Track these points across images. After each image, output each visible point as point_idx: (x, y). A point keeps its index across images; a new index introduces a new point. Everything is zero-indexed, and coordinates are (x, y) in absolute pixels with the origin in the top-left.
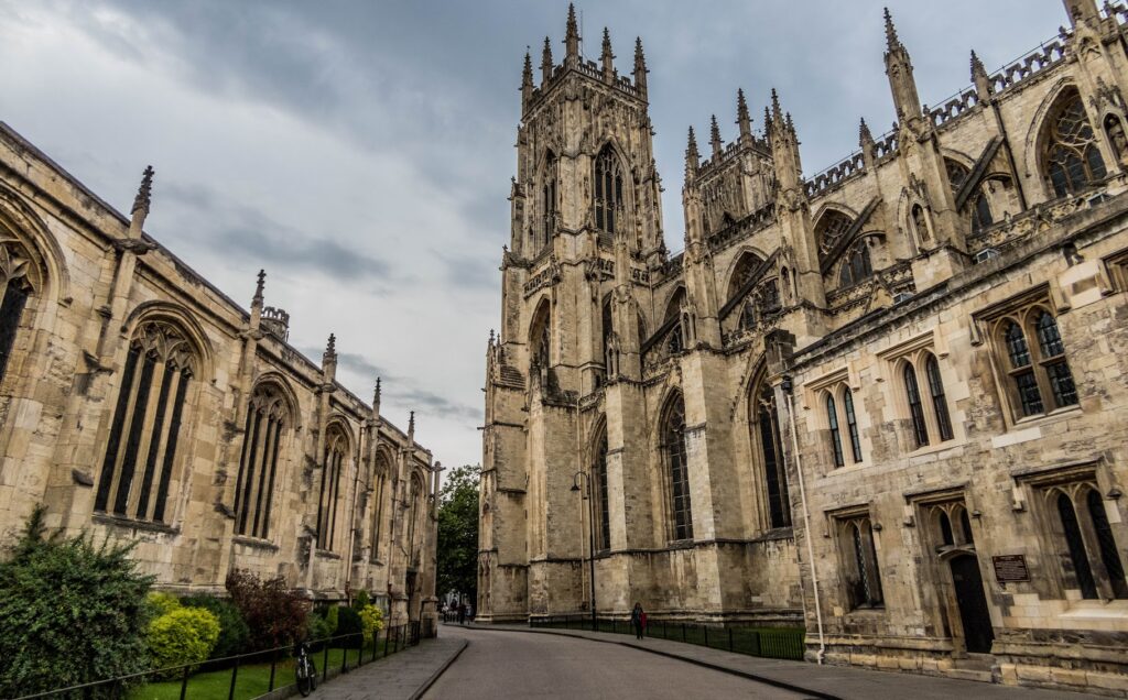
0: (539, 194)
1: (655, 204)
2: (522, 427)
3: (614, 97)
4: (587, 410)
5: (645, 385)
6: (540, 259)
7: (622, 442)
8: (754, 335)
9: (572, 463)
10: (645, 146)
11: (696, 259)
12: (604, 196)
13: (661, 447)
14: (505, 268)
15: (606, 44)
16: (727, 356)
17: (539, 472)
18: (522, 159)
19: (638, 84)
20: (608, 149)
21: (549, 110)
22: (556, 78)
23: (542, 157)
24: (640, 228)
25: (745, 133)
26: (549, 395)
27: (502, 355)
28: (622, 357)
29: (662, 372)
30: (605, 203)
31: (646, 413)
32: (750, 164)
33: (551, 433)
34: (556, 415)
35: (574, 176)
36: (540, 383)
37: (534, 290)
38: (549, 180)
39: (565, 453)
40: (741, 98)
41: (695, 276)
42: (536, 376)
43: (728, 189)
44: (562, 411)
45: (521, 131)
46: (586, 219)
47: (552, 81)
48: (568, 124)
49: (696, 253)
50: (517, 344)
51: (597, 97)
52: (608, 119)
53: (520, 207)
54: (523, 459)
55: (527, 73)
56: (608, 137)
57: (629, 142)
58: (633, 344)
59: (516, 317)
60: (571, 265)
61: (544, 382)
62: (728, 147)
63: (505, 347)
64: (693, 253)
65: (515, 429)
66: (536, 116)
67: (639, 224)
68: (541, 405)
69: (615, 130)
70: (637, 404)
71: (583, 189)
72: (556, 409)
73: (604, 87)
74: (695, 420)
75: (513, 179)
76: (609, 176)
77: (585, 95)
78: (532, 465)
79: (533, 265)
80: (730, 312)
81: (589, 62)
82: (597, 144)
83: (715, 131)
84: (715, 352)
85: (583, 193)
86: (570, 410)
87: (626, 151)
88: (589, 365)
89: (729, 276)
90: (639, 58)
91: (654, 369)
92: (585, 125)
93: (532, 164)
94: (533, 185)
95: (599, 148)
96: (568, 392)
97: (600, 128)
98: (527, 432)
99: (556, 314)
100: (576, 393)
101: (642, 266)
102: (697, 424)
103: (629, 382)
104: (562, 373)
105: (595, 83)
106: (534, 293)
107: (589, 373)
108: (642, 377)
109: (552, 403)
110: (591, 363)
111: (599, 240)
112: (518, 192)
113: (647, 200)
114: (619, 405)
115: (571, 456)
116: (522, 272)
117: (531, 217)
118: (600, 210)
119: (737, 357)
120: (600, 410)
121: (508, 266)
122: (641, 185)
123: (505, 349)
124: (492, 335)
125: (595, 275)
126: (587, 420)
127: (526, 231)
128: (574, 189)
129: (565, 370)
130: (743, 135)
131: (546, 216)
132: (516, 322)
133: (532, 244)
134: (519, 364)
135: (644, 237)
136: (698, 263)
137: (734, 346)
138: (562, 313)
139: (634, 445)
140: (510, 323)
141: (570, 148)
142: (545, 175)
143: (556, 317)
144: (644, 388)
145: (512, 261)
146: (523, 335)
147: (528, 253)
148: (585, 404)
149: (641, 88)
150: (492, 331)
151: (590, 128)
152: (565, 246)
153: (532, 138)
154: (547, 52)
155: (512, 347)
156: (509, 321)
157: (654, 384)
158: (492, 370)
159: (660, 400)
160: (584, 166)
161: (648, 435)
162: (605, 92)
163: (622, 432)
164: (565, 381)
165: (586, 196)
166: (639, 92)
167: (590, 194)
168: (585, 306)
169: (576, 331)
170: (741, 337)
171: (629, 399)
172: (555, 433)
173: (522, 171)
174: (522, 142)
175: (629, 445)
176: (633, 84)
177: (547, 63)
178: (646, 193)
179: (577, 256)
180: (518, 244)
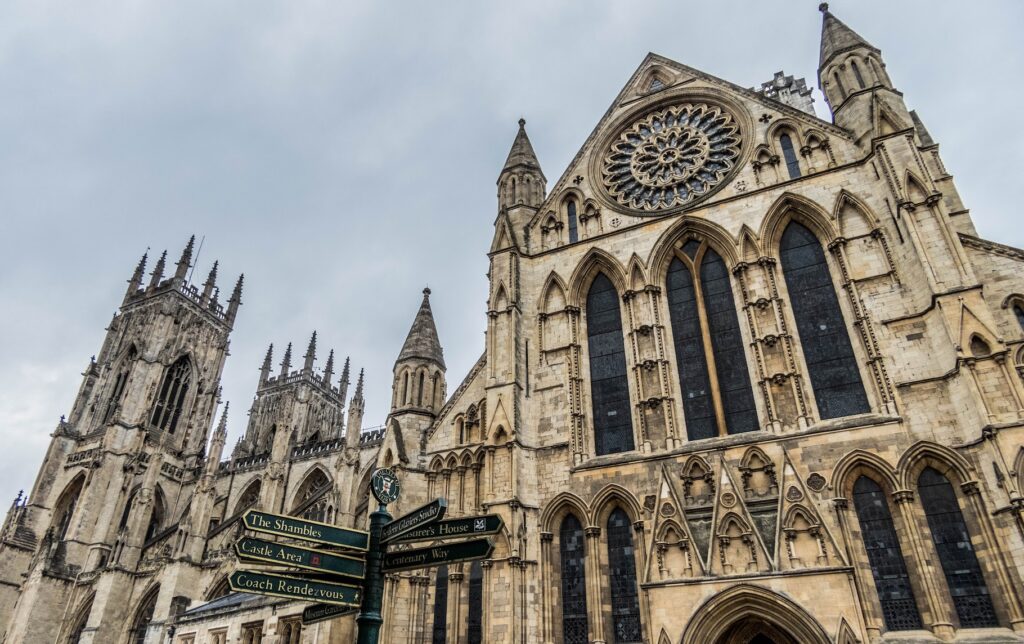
0: (112, 379)
1: (209, 414)
2: (18, 586)
3: (205, 318)
4: (83, 585)
5: (137, 576)
6: (91, 437)
7: (99, 622)
8: (225, 558)
9: (53, 631)
10: (219, 364)
11: (204, 489)
12: (167, 399)
13: (131, 631)
14: (56, 435)
15: (213, 275)
16: (203, 569)
17: (17, 636)
18: (108, 342)
19: (229, 312)
20: (184, 360)
21: (145, 312)
22: (160, 289)
23: (123, 348)
24: (190, 431)
25: (308, 367)
26: (52, 567)
27: (23, 516)
28: (125, 549)
29: (153, 568)
30: (166, 404)
31: (130, 599)
32: (303, 393)
33: (41, 600)
34: (52, 585)
35: (146, 377)
36: (47, 554)
37: (76, 463)
38: (124, 369)
39: (48, 620)
40: (314, 339)
41: (199, 502)
42: (46, 548)
43: (282, 407)
44: (60, 583)
45: (116, 318)
46: (141, 418)
47: (156, 289)
48: (156, 333)
49: (207, 484)
50: (42, 507)
51: (190, 315)
52: (192, 336)
53: (90, 384)
54: (8, 618)
55: (140, 271)
56: (188, 350)
57: (205, 358)
58: (139, 540)
59: (49, 483)
60: (114, 454)
61: (51, 555)
62: (293, 373)
63: (29, 509)
64: (203, 484)
65: (11, 587)
66: (133, 310)
67: (190, 427)
68: (41, 575)
69: (196, 346)
70: (124, 590)
71: (148, 392)
72: (54, 580)
73: (198, 309)
74: (159, 616)
75: (93, 358)
76: (177, 382)
77: (178, 312)
78: (12, 628)
79: (83, 440)
80: (219, 533)
81: (192, 286)
82: (176, 354)
83: (288, 355)
84: (193, 565)
85: (147, 395)
86: (67, 582)
87: (200, 366)
88: (99, 546)
89: (241, 494)
90: (238, 291)
91: (148, 564)
92: (171, 336)
93: (115, 351)
94: (109, 369)
95: (177, 358)
96: (71, 566)
97: (183, 342)
98: (21, 592)
99: (86, 493)
100: (79, 567)
101: (180, 464)
102: (159, 620)
103: (124, 571)
104: (70, 546)
105: (192, 304)
106: (75, 466)
107: (97, 553)
108: (137, 569)
109: (53, 574)
110: (102, 544)
111: (147, 437)
112: (93, 372)
113: (203, 409)
114: (108, 591)
115: (54, 624)
116: (71, 444)
117: (97, 396)
118: (159, 410)
119: (209, 571)
120: (94, 587)
121: (59, 435)
122: (203, 395)
123: (29, 511)
124: (20, 495)
125: (132, 468)
126: (81, 593)
127: (89, 407)
128: (140, 389)
129: (76, 545)
130: (306, 369)
131: (111, 400)
132: (48, 488)
133: (90, 420)
134: (38, 527)
135: (190, 439)
136: (205, 492)
137: (209, 563)
138: (91, 495)
139: (109, 626)
140: (42, 487)
141: (149, 354)
142: (123, 364)
143: (85, 497)
144: (136, 578)
145: (65, 431)
146: (51, 502)
147: (83, 428)
148: (84, 579)
149: (231, 316)
150: (21, 492)
151: (174, 341)
152: (115, 437)
153: (123, 327)
154: (161, 263)
155: (37, 509)
156: (42, 485)
157: (145, 577)
158: (8, 528)
159: (144, 591)
160: (156, 373)
161: (125, 618)
162: (198, 314)
163: (102, 614)
164: (72, 555)
165: (149, 398)
166: (227, 319)
167: (153, 397)
168: (114, 493)
169: (99, 512)
170: (216, 557)
171: (118, 586)
172: (45, 602)
173: (104, 353)
174: (113, 329)
175: (104, 626)
176: (224, 312)
177: (158, 273)
178: (205, 403)
179: (123, 447)
180: (77, 417)
